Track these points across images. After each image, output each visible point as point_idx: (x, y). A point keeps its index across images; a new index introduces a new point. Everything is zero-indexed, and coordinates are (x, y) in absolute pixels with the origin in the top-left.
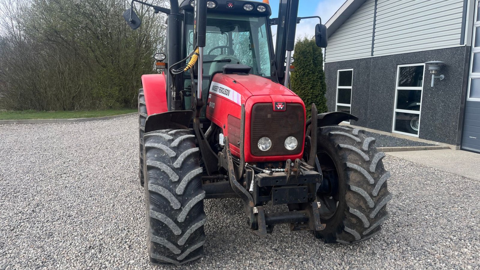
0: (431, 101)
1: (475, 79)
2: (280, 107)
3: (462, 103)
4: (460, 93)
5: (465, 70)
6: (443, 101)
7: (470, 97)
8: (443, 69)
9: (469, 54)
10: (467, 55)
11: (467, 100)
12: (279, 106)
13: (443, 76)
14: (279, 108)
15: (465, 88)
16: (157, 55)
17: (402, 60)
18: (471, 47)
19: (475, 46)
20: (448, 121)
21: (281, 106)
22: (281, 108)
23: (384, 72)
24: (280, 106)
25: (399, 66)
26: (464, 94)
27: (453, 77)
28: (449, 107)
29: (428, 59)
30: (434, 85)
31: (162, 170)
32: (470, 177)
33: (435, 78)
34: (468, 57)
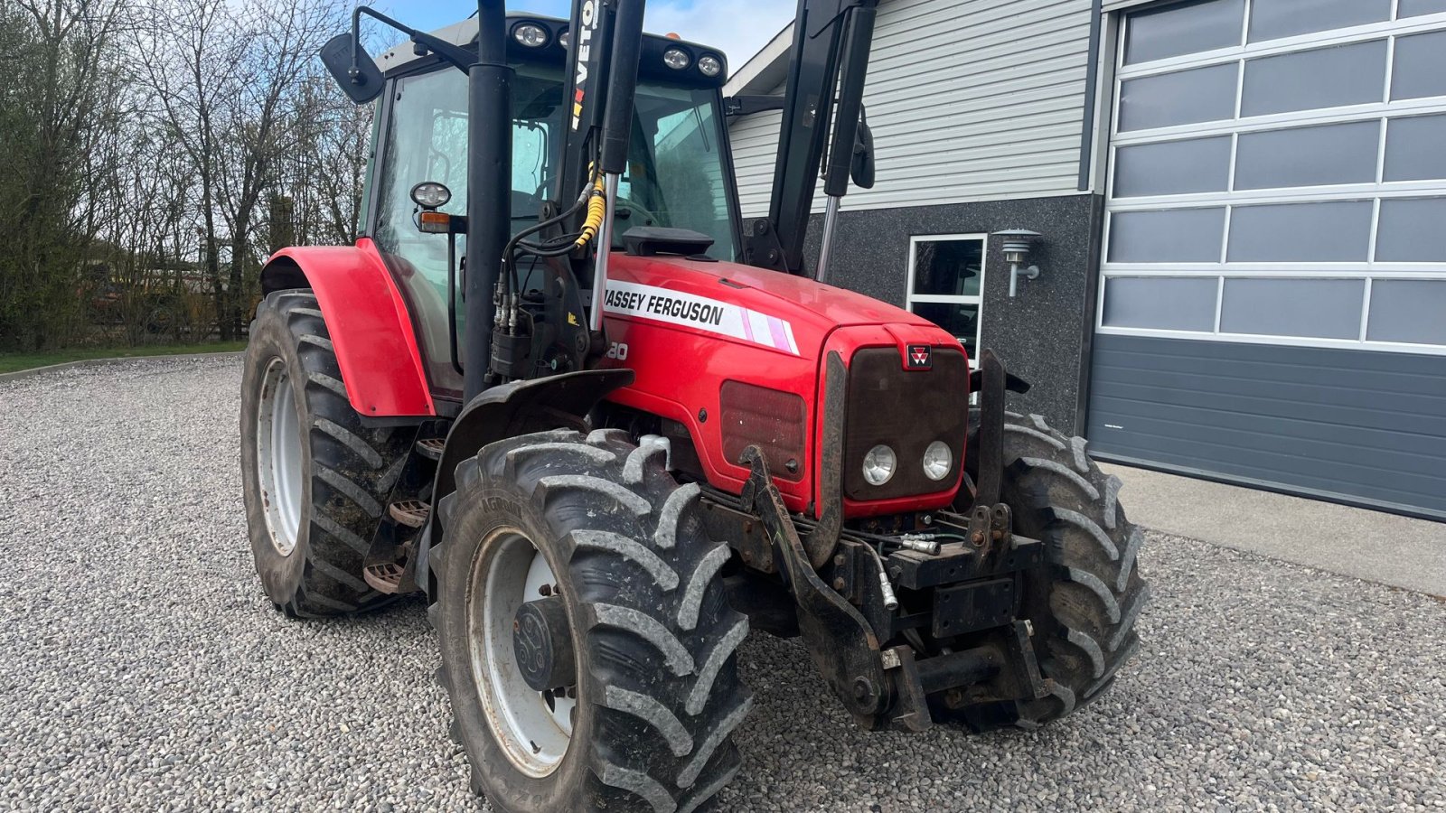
0: (1006, 333)
1: (1115, 278)
2: (920, 359)
3: (1085, 339)
4: (1081, 314)
5: (1090, 256)
6: (1036, 335)
7: (1104, 323)
8: (1036, 250)
9: (1099, 213)
10: (1095, 218)
11: (1097, 332)
12: (917, 357)
13: (1034, 270)
14: (917, 361)
15: (1091, 300)
16: (423, 188)
17: (923, 222)
18: (1104, 197)
19: (1114, 196)
20: (1051, 385)
21: (923, 357)
22: (923, 361)
23: (874, 252)
24: (920, 355)
25: (914, 239)
26: (1090, 316)
27: (1060, 271)
28: (1053, 349)
29: (994, 222)
30: (1018, 290)
31: (625, 559)
32: (1158, 527)
33: (1018, 275)
34: (1098, 222)
